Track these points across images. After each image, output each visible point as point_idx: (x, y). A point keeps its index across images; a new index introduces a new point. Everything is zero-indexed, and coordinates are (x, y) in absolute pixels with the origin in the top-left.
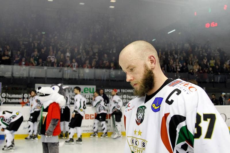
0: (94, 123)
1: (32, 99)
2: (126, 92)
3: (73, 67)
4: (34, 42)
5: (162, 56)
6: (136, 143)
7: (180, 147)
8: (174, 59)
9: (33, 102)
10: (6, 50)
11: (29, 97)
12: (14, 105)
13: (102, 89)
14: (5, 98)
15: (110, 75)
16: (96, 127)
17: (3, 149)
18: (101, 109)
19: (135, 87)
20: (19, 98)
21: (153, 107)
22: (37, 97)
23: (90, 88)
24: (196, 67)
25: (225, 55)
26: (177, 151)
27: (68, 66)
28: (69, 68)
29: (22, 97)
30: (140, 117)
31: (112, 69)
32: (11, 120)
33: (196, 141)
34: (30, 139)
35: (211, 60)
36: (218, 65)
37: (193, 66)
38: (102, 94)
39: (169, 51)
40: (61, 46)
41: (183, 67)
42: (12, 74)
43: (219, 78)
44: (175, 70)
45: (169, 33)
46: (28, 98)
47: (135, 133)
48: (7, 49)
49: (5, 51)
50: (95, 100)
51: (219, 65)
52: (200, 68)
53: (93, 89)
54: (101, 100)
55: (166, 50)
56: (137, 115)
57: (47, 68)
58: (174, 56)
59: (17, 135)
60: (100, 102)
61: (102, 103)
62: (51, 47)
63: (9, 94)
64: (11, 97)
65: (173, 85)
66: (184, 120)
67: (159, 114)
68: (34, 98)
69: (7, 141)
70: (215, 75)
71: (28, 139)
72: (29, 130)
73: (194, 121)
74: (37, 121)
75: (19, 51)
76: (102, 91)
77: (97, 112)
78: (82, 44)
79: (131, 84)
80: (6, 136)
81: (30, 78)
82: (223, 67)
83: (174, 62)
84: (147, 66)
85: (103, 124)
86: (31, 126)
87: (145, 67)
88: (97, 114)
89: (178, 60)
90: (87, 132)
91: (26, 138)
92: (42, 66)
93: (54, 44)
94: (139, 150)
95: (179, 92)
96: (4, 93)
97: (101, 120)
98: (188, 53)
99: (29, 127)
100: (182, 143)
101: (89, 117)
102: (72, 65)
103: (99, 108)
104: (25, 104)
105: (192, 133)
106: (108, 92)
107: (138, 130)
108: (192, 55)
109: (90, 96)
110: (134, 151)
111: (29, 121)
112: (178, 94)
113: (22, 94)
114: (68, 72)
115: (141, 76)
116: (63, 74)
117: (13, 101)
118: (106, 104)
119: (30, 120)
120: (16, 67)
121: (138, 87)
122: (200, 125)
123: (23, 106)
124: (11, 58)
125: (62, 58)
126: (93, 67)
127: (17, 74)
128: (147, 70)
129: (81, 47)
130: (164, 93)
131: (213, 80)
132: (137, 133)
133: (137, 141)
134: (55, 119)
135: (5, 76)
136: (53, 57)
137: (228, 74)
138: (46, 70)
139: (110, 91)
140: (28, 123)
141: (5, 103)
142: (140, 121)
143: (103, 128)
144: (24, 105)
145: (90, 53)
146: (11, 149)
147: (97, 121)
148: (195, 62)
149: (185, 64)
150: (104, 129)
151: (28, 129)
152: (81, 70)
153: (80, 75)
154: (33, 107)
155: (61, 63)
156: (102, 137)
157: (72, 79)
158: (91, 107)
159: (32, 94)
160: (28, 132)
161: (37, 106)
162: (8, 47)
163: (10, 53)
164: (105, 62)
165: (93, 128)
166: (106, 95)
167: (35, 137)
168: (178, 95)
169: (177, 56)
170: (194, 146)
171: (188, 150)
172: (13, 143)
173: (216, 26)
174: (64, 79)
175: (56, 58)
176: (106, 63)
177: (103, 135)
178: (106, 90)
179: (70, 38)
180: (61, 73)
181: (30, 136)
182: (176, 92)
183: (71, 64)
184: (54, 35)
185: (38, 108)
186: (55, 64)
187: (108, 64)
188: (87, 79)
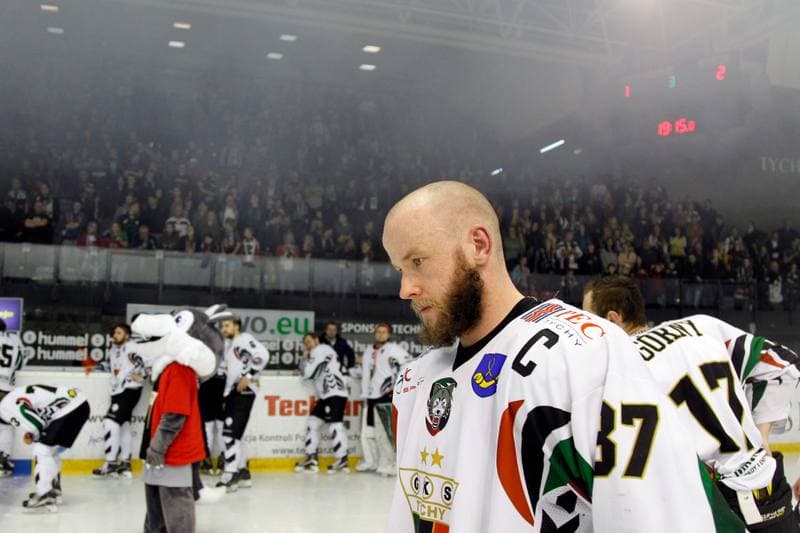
0: (309, 429)
1: (117, 350)
2: (406, 332)
3: (244, 253)
4: (127, 172)
5: (522, 220)
6: (425, 488)
7: (555, 502)
8: (559, 233)
9: (120, 360)
10: (38, 198)
11: (108, 344)
12: (60, 368)
13: (333, 323)
14: (35, 345)
15: (358, 280)
16: (313, 441)
17: (25, 504)
18: (329, 384)
19: (424, 316)
20: (75, 348)
21: (478, 382)
22: (131, 347)
23: (297, 320)
24: (628, 257)
25: (719, 221)
26: (543, 511)
27: (229, 251)
28: (232, 256)
29: (86, 344)
30: (438, 412)
31: (366, 260)
32: (53, 412)
33: (599, 483)
34: (108, 473)
35: (674, 235)
36: (695, 252)
37: (618, 253)
38: (331, 338)
39: (544, 207)
40: (207, 186)
41: (587, 256)
42: (57, 271)
43: (698, 293)
44: (562, 266)
45: (543, 150)
46: (103, 348)
47: (424, 459)
48: (40, 194)
49: (33, 202)
50: (309, 357)
51: (699, 253)
52: (640, 261)
53: (306, 321)
54: (328, 358)
55: (534, 203)
56: (430, 406)
57: (165, 256)
58: (558, 222)
59: (69, 461)
60: (324, 364)
61: (334, 366)
62: (177, 192)
63: (48, 335)
64: (53, 343)
65: (536, 319)
66: (566, 422)
67: (494, 403)
68: (124, 349)
69: (37, 478)
70: (684, 283)
71: (104, 474)
72: (106, 447)
73: (595, 425)
74: (133, 419)
75: (79, 200)
76: (332, 329)
77: (317, 392)
78: (273, 182)
79: (413, 306)
80: (36, 463)
81: (111, 283)
82: (712, 258)
83: (558, 241)
84: (464, 256)
85: (335, 432)
86: (112, 434)
87: (459, 258)
88: (316, 399)
89: (570, 236)
90: (287, 453)
91: (97, 472)
92: (149, 247)
93: (185, 181)
94: (433, 509)
95: (552, 339)
96: (32, 329)
97: (329, 418)
98: (602, 216)
99: (108, 436)
100: (560, 491)
101: (293, 409)
102: (242, 247)
103: (325, 381)
104: (96, 367)
105: (588, 460)
106: (352, 331)
107: (431, 451)
108: (614, 221)
109: (295, 343)
110: (419, 513)
111: (107, 417)
112: (549, 345)
113: (87, 336)
114: (229, 269)
115: (443, 285)
116: (213, 276)
117: (59, 355)
118: (344, 370)
119: (110, 415)
120: (68, 252)
121: (431, 318)
122: (613, 437)
123: (89, 371)
124: (54, 224)
125: (210, 223)
126: (307, 252)
127: (70, 274)
128: (463, 268)
129: (271, 193)
130: (509, 341)
131: (678, 300)
132: (429, 459)
133: (427, 483)
134: (171, 414)
135: (34, 278)
136: (184, 220)
137: (726, 281)
138: (160, 260)
139: (358, 328)
140: (104, 426)
141: (34, 362)
142: (437, 424)
143: (335, 442)
144: (93, 367)
145: (298, 208)
146: (49, 503)
147: (315, 422)
148: (623, 240)
149: (591, 248)
150: (339, 445)
151: (103, 441)
152: (270, 264)
153: (266, 277)
154: (121, 376)
155: (208, 241)
156: (330, 472)
157: (241, 290)
158: (297, 379)
159: (116, 335)
160: (103, 453)
161: (134, 374)
162: (44, 189)
163: (49, 208)
164: (342, 238)
165: (304, 443)
166: (345, 341)
167: (124, 470)
168: (549, 348)
169: (566, 223)
170: (594, 499)
171: (578, 510)
172: (56, 485)
173: (692, 129)
174: (215, 288)
175: (192, 225)
176: (347, 241)
177: (335, 465)
178: (347, 327)
179: (235, 162)
180: (206, 272)
181: (110, 466)
182: (544, 339)
183: (239, 244)
184: (187, 152)
185: (135, 380)
186: (188, 243)
187: (351, 244)
188: (287, 292)
